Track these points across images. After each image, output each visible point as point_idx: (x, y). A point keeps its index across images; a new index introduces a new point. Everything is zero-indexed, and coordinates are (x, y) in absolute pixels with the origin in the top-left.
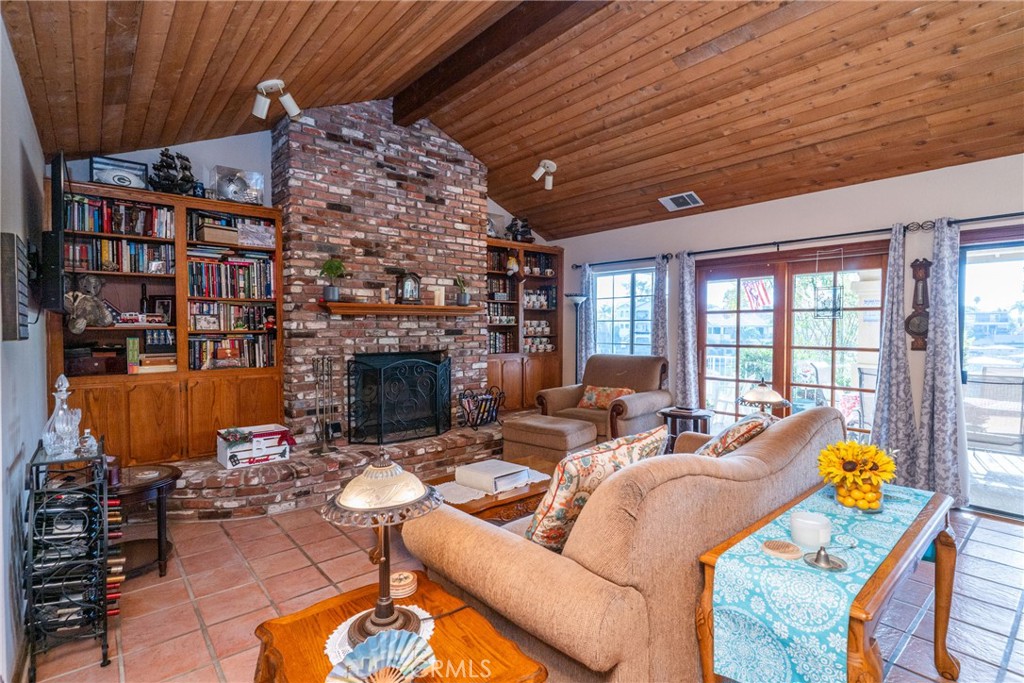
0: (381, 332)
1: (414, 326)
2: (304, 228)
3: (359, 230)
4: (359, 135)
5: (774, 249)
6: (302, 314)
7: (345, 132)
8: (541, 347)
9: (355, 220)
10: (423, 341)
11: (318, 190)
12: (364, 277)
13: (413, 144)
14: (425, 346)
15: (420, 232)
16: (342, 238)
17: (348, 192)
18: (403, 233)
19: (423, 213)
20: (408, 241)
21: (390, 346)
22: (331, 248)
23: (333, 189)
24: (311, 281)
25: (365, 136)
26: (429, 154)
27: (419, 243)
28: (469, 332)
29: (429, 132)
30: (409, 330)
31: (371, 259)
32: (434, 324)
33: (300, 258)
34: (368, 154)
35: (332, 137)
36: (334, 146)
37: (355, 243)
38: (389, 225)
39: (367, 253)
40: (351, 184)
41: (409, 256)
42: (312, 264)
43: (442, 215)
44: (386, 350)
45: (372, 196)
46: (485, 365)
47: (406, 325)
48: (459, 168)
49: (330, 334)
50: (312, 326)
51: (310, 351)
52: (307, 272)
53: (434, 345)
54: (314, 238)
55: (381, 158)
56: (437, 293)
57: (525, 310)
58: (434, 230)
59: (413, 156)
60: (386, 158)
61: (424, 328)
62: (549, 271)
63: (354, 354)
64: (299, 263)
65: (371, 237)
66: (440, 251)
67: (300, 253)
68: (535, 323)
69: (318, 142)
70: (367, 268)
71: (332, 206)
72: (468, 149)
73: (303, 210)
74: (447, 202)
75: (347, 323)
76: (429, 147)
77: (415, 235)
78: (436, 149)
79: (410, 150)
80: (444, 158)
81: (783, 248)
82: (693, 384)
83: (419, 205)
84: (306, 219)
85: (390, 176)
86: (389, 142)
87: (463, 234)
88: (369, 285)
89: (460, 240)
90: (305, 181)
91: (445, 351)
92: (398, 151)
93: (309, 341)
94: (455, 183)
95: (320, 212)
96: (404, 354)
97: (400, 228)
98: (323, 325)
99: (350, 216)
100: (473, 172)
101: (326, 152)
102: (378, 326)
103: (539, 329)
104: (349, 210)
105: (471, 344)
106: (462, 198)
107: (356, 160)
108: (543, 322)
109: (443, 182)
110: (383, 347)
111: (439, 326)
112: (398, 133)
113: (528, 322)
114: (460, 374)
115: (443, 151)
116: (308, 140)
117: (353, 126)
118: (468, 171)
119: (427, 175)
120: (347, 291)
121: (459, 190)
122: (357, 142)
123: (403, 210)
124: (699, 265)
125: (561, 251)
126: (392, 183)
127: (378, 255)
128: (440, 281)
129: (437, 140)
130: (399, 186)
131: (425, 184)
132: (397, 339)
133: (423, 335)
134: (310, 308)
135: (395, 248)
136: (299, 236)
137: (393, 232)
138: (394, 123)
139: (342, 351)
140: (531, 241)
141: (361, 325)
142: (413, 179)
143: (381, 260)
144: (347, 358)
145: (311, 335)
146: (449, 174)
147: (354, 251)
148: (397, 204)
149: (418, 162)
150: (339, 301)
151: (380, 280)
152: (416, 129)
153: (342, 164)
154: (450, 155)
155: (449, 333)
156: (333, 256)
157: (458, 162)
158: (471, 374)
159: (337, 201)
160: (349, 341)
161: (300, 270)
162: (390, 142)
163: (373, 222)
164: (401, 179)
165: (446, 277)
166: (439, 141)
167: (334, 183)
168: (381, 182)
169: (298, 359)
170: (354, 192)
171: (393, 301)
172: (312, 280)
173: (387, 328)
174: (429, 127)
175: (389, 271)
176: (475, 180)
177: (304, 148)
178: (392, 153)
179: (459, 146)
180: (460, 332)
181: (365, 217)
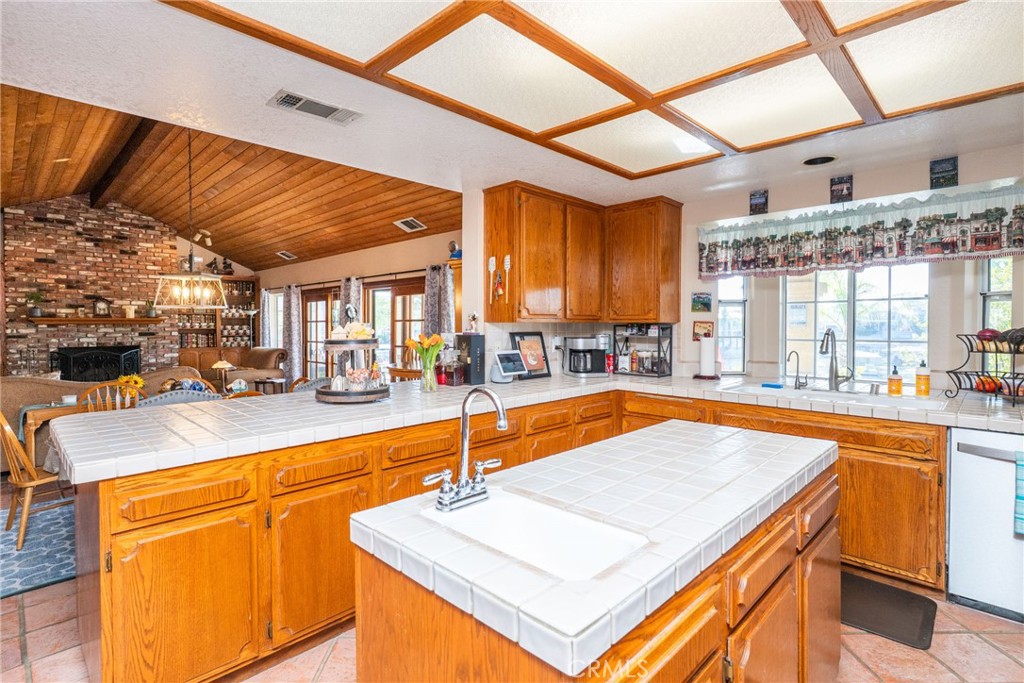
0: (81, 334)
1: (111, 330)
2: (16, 274)
3: (62, 274)
4: (62, 217)
5: (321, 286)
6: (15, 324)
7: (49, 216)
8: (243, 343)
9: (58, 268)
10: (118, 340)
11: (27, 252)
12: (65, 302)
13: (106, 220)
14: (119, 343)
15: (115, 273)
16: (49, 279)
17: (53, 251)
18: (100, 274)
19: (118, 261)
20: (104, 279)
21: (88, 343)
22: (38, 285)
23: (39, 250)
24: (20, 305)
25: (66, 217)
26: (122, 224)
27: (114, 279)
28: (161, 334)
29: (122, 211)
30: (106, 334)
31: (72, 291)
32: (129, 329)
33: (13, 292)
34: (69, 228)
35: (37, 219)
36: (41, 225)
37: (59, 281)
38: (88, 269)
39: (69, 287)
40: (55, 246)
41: (106, 288)
42: (23, 295)
43: (135, 262)
44: (85, 345)
45: (73, 253)
46: (176, 355)
47: (103, 330)
48: (149, 232)
49: (38, 336)
50: (23, 331)
51: (22, 346)
52: (19, 300)
53: (128, 342)
54: (25, 280)
55: (80, 230)
56: (128, 310)
57: (222, 319)
58: (128, 271)
59: (108, 226)
60: (84, 229)
61: (119, 332)
62: (248, 292)
63: (59, 349)
64: (14, 295)
65: (71, 277)
66: (133, 284)
67: (14, 289)
68: (236, 327)
69: (27, 223)
70: (68, 296)
71: (38, 260)
72: (158, 219)
73: (16, 264)
74: (139, 253)
75: (52, 329)
76: (122, 220)
77: (110, 275)
78: (129, 221)
79: (106, 223)
80: (136, 226)
81: (327, 285)
82: (297, 365)
83: (114, 256)
84: (17, 269)
85: (87, 240)
86: (86, 219)
87: (154, 272)
88: (70, 306)
89: (150, 276)
90: (15, 247)
91: (138, 347)
92: (95, 224)
93: (21, 340)
94: (146, 241)
95: (30, 264)
96: (100, 348)
97: (97, 271)
98: (33, 331)
99: (54, 266)
100: (162, 233)
101: (35, 229)
102: (78, 331)
103: (241, 332)
104: (54, 262)
105: (163, 341)
106: (153, 250)
107: (59, 232)
108: (245, 327)
109: (134, 241)
110: (83, 343)
111: (133, 330)
112: (94, 213)
113: (229, 327)
114: (153, 361)
115: (136, 222)
116: (18, 223)
117: (57, 212)
118: (159, 233)
119: (120, 237)
120: (53, 310)
121: (151, 245)
122: (59, 221)
123: (101, 260)
124: (303, 292)
125: (258, 280)
126: (90, 245)
127: (78, 288)
128: (133, 303)
129: (129, 215)
130: (96, 245)
131: (119, 243)
132: (96, 339)
133: (116, 336)
134: (22, 321)
135: (93, 283)
136: (13, 279)
137: (90, 273)
138: (91, 207)
139: (47, 346)
140: (231, 273)
141: (64, 330)
142: (108, 240)
143: (81, 291)
144: (52, 350)
145: (24, 336)
146: (141, 236)
147: (57, 286)
148: (94, 256)
149: (113, 230)
150: (42, 316)
151: (80, 303)
152: (111, 210)
153: (47, 235)
154: (141, 224)
155: (141, 334)
156: (40, 290)
157: (148, 227)
158: (163, 360)
159: (45, 257)
160: (54, 340)
161: (15, 299)
162: (88, 219)
163: (74, 268)
164: (97, 242)
165: (139, 300)
166: (131, 216)
167: (41, 247)
168: (79, 244)
169: (11, 351)
170: (57, 251)
171: (91, 315)
172: (25, 304)
173: (87, 332)
174: (123, 208)
175: (87, 297)
176: (164, 238)
177: (16, 228)
178: (90, 226)
179: (150, 218)
180: (153, 334)
181: (67, 267)
